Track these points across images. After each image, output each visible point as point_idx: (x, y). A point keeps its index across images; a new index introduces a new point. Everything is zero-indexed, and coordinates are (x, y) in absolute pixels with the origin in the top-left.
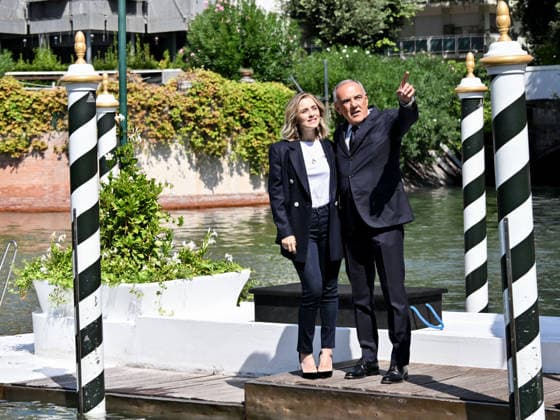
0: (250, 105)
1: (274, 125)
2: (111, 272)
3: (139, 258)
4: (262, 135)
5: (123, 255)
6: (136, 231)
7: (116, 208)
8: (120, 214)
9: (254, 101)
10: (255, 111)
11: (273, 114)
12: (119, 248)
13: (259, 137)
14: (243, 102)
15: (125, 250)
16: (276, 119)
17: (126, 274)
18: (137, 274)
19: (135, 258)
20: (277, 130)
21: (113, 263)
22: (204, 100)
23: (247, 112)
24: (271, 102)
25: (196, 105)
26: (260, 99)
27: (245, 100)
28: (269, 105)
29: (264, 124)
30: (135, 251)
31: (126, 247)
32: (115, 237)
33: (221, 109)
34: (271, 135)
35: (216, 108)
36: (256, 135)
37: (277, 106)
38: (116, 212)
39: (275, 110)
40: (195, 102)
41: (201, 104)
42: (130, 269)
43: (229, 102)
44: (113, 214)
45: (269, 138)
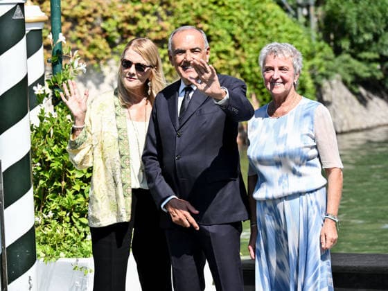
0: (209, 13)
1: (243, 38)
2: (45, 243)
3: (82, 224)
4: (226, 52)
5: (60, 220)
6: (77, 187)
7: (50, 158)
8: (55, 165)
9: (215, 7)
10: (217, 21)
11: (241, 24)
12: (55, 211)
13: (223, 56)
14: (200, 10)
15: (63, 213)
16: (245, 31)
17: (65, 245)
18: (80, 245)
19: (77, 224)
20: (246, 46)
21: (48, 231)
22: (148, 7)
23: (206, 22)
24: (238, 9)
25: (139, 15)
26: (223, 5)
27: (204, 6)
28: (236, 13)
29: (229, 38)
30: (75, 215)
31: (64, 209)
32: (49, 196)
33: (172, 19)
34: (239, 52)
35: (165, 17)
36: (218, 53)
37: (246, 13)
38: (50, 162)
39: (243, 18)
40: (136, 11)
41: (144, 13)
42: (71, 238)
43: (181, 9)
44: (46, 165)
45: (236, 56)
